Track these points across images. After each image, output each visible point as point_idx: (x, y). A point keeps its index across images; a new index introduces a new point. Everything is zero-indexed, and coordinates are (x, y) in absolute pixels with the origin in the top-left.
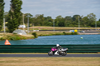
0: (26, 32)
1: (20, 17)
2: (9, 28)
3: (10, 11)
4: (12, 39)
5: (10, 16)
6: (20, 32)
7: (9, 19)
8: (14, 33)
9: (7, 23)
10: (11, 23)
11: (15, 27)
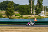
0: (45, 15)
1: (42, 7)
2: (36, 13)
3: (37, 4)
4: (38, 18)
5: (37, 7)
6: (42, 15)
7: (37, 8)
8: (39, 15)
9: (35, 10)
10: (37, 10)
11: (39, 12)
